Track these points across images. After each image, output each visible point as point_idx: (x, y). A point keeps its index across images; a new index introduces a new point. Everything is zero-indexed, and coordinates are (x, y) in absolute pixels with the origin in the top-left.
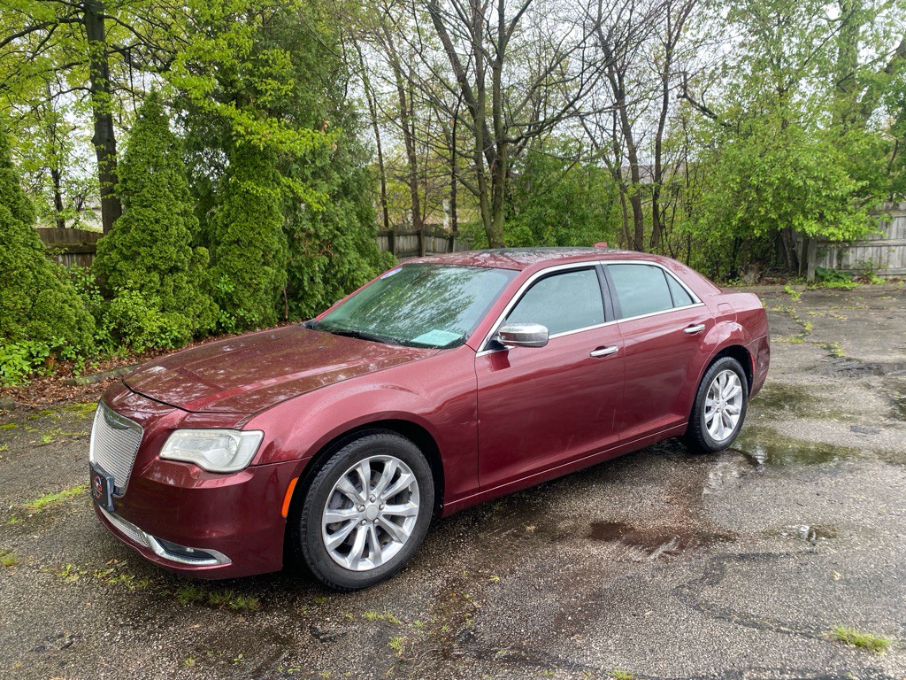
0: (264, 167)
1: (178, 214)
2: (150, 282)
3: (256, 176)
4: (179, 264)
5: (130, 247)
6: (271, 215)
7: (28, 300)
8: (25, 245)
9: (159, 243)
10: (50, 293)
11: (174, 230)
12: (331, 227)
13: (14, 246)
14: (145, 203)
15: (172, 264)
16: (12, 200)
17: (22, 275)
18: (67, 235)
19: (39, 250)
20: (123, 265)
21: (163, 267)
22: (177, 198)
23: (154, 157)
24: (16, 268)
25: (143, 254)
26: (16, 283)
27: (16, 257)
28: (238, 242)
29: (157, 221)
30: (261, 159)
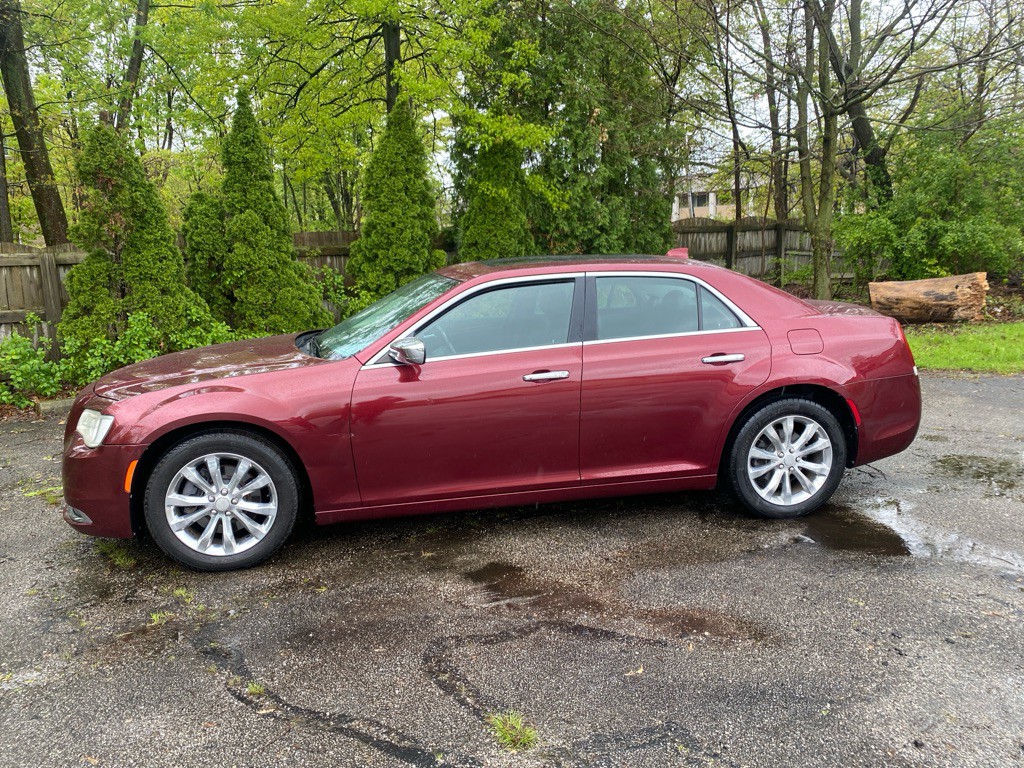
0: (505, 166)
1: (414, 217)
2: (385, 283)
3: (495, 176)
4: (413, 266)
5: (372, 249)
6: (509, 216)
7: (270, 297)
8: (270, 247)
9: (394, 246)
10: (289, 291)
11: (408, 234)
12: (591, 226)
13: (260, 250)
14: (383, 208)
15: (407, 266)
16: (264, 208)
17: (265, 274)
18: (336, 239)
19: (285, 253)
20: (365, 267)
21: (398, 269)
22: (414, 202)
23: (392, 163)
24: (259, 269)
25: (380, 256)
26: (260, 281)
27: (260, 259)
28: (475, 244)
29: (393, 224)
30: (503, 158)
